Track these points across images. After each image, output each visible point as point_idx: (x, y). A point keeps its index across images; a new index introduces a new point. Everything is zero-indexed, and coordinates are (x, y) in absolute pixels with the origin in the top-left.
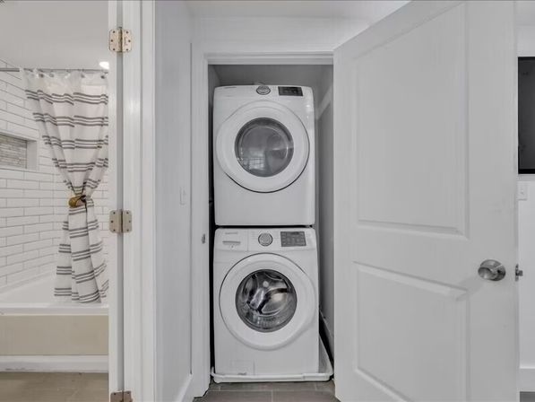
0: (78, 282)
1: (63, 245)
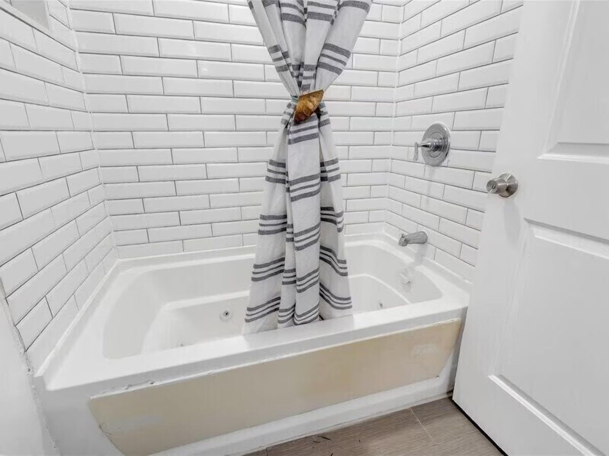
0: (299, 291)
1: (269, 218)
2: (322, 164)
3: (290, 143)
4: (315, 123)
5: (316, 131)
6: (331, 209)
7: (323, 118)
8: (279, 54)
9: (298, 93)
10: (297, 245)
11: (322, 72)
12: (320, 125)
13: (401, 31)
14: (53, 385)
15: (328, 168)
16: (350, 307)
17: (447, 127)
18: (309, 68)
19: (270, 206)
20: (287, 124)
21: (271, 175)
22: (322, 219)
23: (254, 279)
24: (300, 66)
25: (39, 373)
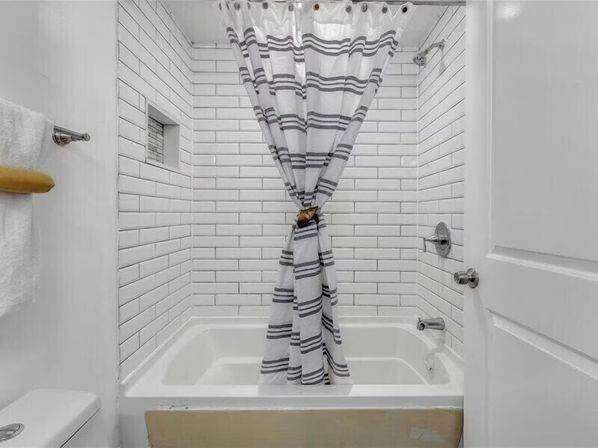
0: (303, 352)
1: (281, 290)
2: (320, 254)
3: (295, 239)
4: (315, 226)
5: (315, 231)
6: (327, 287)
7: (320, 223)
8: (289, 187)
9: (303, 208)
10: (301, 312)
11: (319, 195)
12: (318, 228)
13: (418, 149)
14: (130, 393)
15: (324, 257)
16: (348, 375)
17: (448, 225)
18: (309, 194)
19: (282, 282)
20: (294, 227)
21: (284, 260)
22: (323, 294)
23: (268, 337)
24: (303, 193)
25: (124, 382)
